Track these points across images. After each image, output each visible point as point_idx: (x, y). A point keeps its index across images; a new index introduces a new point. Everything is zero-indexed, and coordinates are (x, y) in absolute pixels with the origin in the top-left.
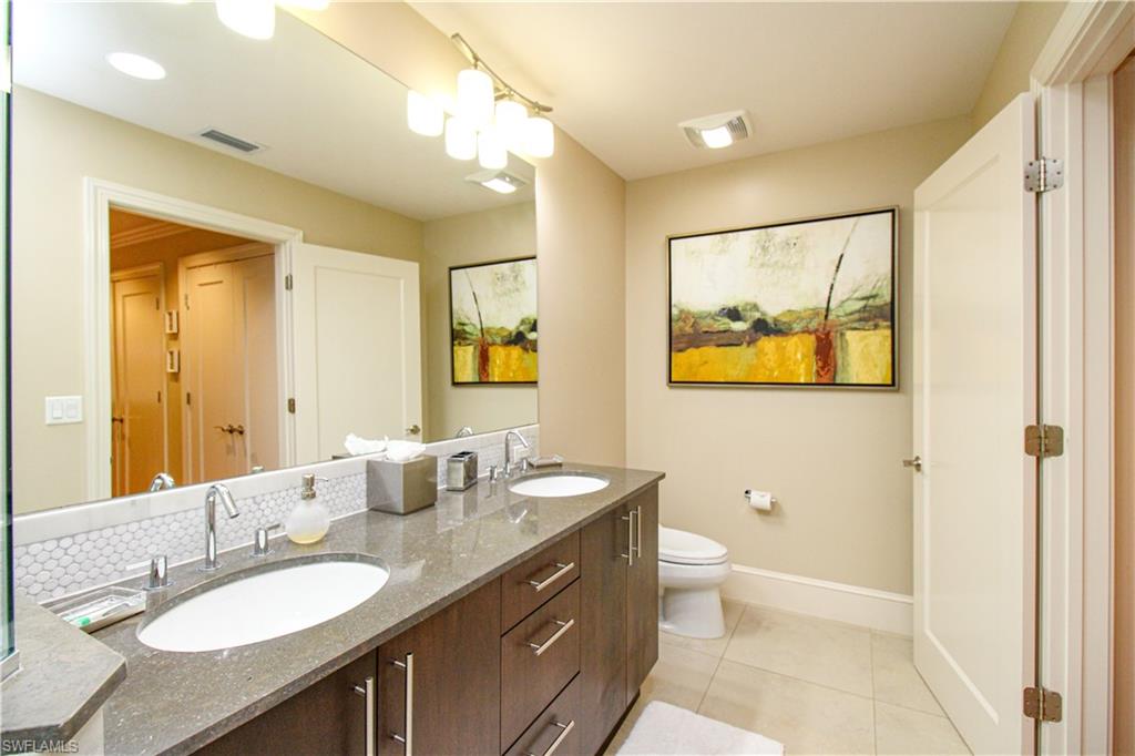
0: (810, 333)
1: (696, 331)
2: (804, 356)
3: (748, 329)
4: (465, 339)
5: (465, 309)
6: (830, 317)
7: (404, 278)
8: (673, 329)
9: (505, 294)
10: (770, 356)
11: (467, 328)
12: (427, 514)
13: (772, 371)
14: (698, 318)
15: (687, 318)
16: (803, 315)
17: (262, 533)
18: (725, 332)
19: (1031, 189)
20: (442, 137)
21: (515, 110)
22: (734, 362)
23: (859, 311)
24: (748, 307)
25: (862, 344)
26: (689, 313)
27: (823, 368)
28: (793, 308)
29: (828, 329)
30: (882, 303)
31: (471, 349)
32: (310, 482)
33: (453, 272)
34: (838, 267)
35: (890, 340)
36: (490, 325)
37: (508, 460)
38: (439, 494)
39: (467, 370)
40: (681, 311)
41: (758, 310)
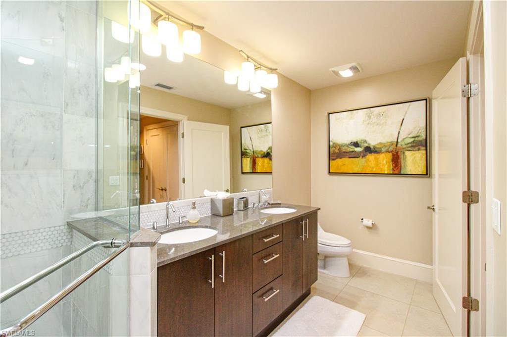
0: (389, 152)
1: (340, 151)
2: (386, 162)
3: (362, 151)
4: (247, 155)
5: (247, 143)
6: (398, 145)
7: (223, 132)
8: (330, 151)
9: (262, 137)
10: (372, 162)
11: (247, 151)
12: (230, 217)
13: (373, 168)
14: (341, 146)
15: (336, 146)
16: (386, 145)
17: (181, 218)
18: (352, 152)
19: (465, 96)
20: (237, 84)
21: (263, 73)
22: (357, 164)
23: (411, 143)
24: (362, 142)
25: (413, 157)
26: (337, 144)
27: (395, 167)
28: (382, 142)
29: (397, 150)
30: (421, 139)
31: (249, 159)
32: (194, 204)
33: (242, 129)
34: (402, 124)
35: (425, 156)
36: (257, 150)
37: (260, 202)
38: (234, 212)
39: (247, 167)
40: (334, 143)
41: (366, 143)
